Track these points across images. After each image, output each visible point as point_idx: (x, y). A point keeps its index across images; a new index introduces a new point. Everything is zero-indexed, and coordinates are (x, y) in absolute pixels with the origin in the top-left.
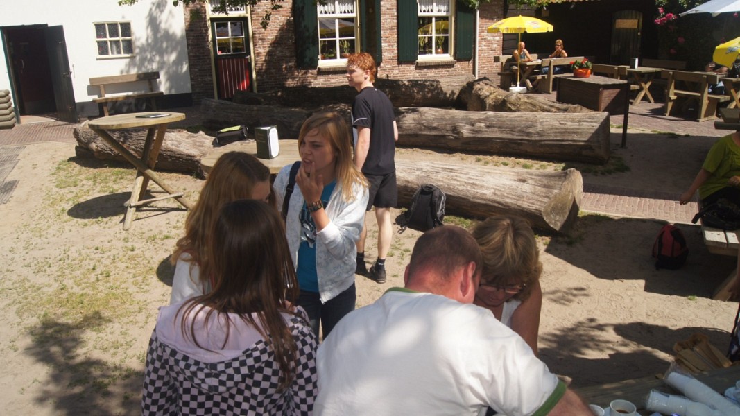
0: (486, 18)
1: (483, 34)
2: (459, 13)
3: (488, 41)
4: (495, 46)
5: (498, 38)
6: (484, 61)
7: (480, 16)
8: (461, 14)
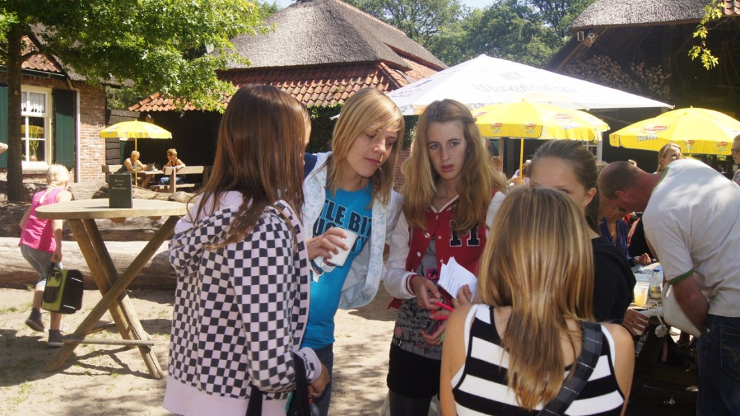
0: (88, 123)
1: (84, 140)
2: (58, 115)
3: (90, 148)
4: (97, 155)
5: (100, 146)
6: (86, 172)
7: (81, 120)
8: (59, 117)
